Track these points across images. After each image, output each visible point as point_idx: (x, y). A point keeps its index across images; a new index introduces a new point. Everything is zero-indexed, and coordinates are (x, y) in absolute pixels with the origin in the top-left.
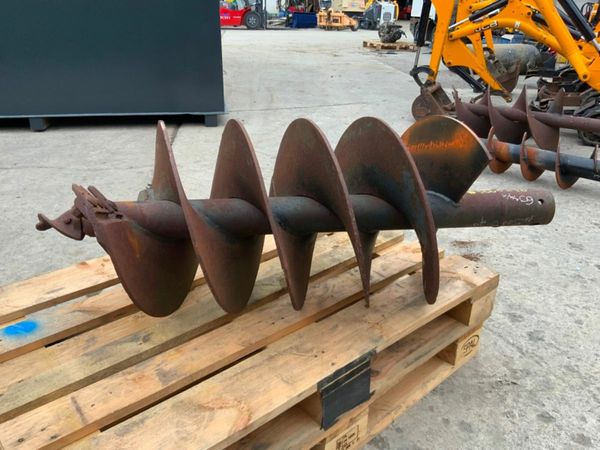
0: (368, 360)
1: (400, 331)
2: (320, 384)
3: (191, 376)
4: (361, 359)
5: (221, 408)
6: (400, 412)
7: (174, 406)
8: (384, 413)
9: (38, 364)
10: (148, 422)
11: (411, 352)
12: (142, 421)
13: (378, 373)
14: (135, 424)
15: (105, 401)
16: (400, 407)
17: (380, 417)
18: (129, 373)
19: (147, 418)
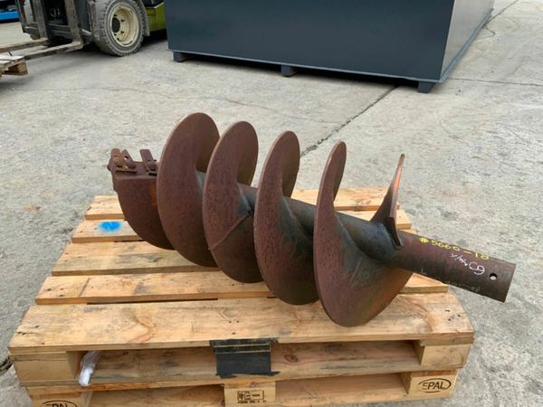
0: (267, 344)
1: (310, 335)
2: (212, 342)
3: (152, 296)
4: (259, 341)
5: (142, 324)
6: (322, 403)
7: (124, 310)
8: (307, 396)
9: (96, 251)
10: (104, 311)
11: (342, 359)
12: (102, 309)
13: (297, 360)
14: (97, 309)
15: (100, 288)
16: (324, 399)
17: (301, 396)
18: (127, 278)
19: (105, 309)
